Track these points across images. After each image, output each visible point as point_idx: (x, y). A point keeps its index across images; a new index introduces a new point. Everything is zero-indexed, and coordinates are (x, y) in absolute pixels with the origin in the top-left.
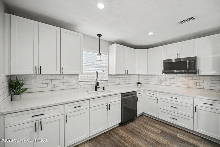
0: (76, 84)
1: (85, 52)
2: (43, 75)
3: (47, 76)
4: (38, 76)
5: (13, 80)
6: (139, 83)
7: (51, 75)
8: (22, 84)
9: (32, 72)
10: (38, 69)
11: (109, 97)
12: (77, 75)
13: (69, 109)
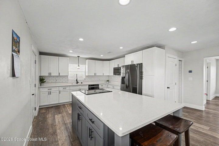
0: (66, 80)
1: (69, 64)
2: (52, 76)
3: (54, 76)
4: (50, 76)
5: (41, 77)
6: (108, 81)
7: (55, 76)
8: (44, 80)
9: (48, 75)
10: (50, 74)
11: (80, 86)
12: (67, 76)
13: (61, 89)
